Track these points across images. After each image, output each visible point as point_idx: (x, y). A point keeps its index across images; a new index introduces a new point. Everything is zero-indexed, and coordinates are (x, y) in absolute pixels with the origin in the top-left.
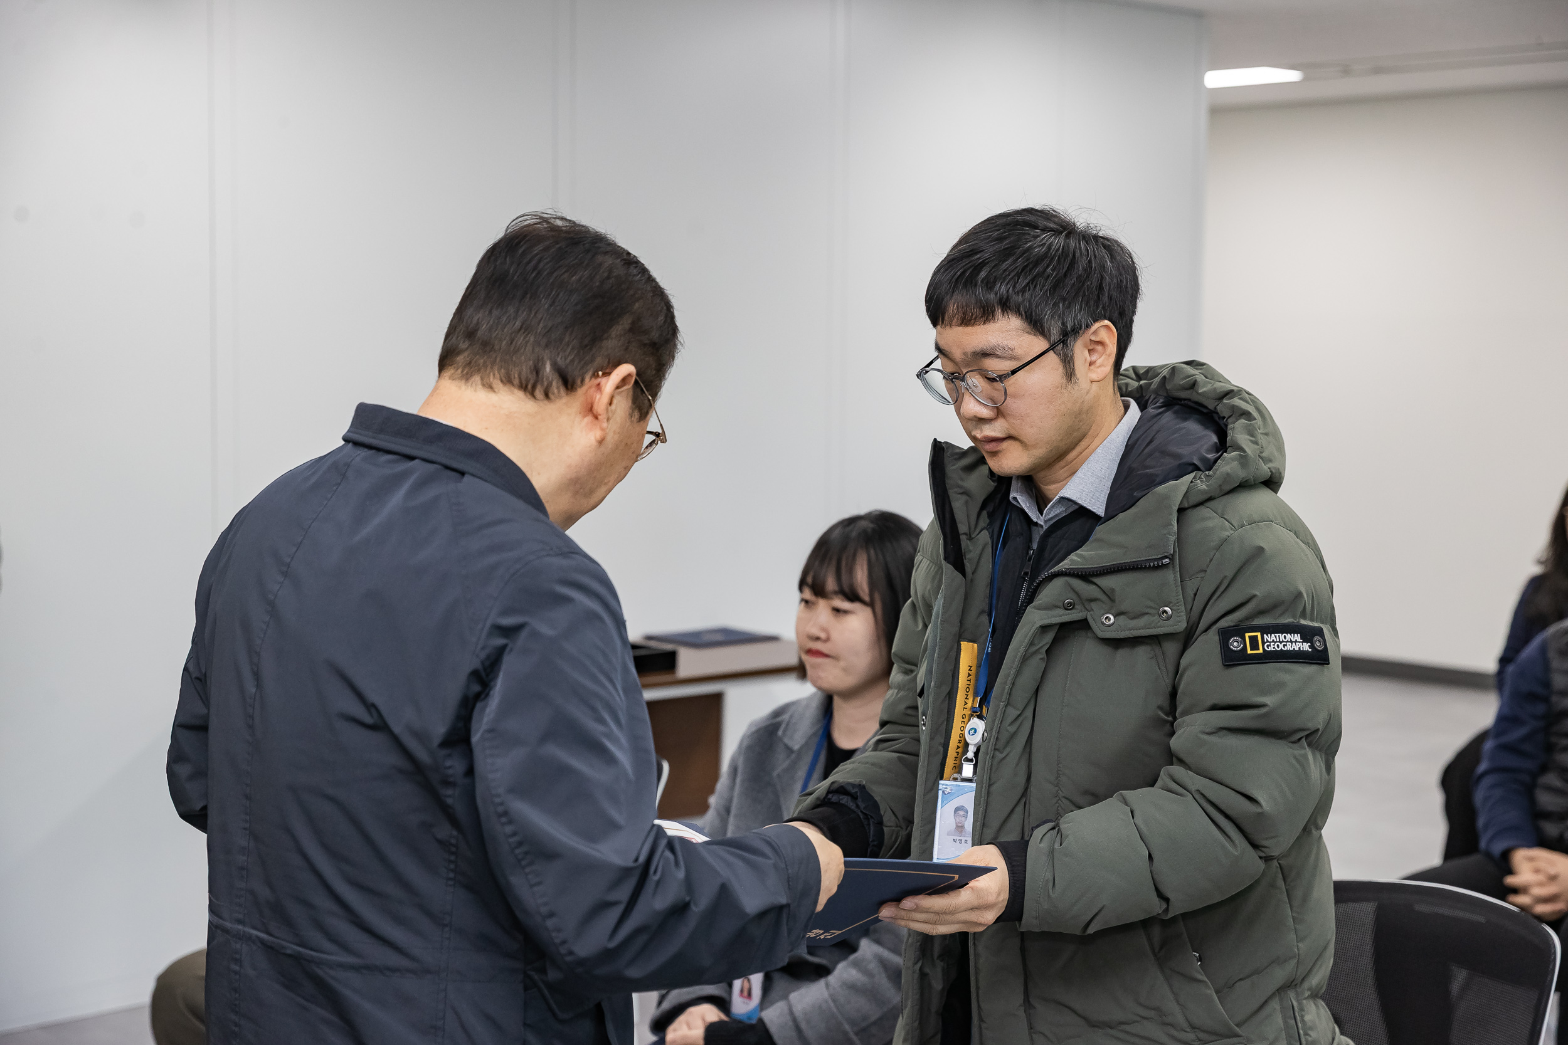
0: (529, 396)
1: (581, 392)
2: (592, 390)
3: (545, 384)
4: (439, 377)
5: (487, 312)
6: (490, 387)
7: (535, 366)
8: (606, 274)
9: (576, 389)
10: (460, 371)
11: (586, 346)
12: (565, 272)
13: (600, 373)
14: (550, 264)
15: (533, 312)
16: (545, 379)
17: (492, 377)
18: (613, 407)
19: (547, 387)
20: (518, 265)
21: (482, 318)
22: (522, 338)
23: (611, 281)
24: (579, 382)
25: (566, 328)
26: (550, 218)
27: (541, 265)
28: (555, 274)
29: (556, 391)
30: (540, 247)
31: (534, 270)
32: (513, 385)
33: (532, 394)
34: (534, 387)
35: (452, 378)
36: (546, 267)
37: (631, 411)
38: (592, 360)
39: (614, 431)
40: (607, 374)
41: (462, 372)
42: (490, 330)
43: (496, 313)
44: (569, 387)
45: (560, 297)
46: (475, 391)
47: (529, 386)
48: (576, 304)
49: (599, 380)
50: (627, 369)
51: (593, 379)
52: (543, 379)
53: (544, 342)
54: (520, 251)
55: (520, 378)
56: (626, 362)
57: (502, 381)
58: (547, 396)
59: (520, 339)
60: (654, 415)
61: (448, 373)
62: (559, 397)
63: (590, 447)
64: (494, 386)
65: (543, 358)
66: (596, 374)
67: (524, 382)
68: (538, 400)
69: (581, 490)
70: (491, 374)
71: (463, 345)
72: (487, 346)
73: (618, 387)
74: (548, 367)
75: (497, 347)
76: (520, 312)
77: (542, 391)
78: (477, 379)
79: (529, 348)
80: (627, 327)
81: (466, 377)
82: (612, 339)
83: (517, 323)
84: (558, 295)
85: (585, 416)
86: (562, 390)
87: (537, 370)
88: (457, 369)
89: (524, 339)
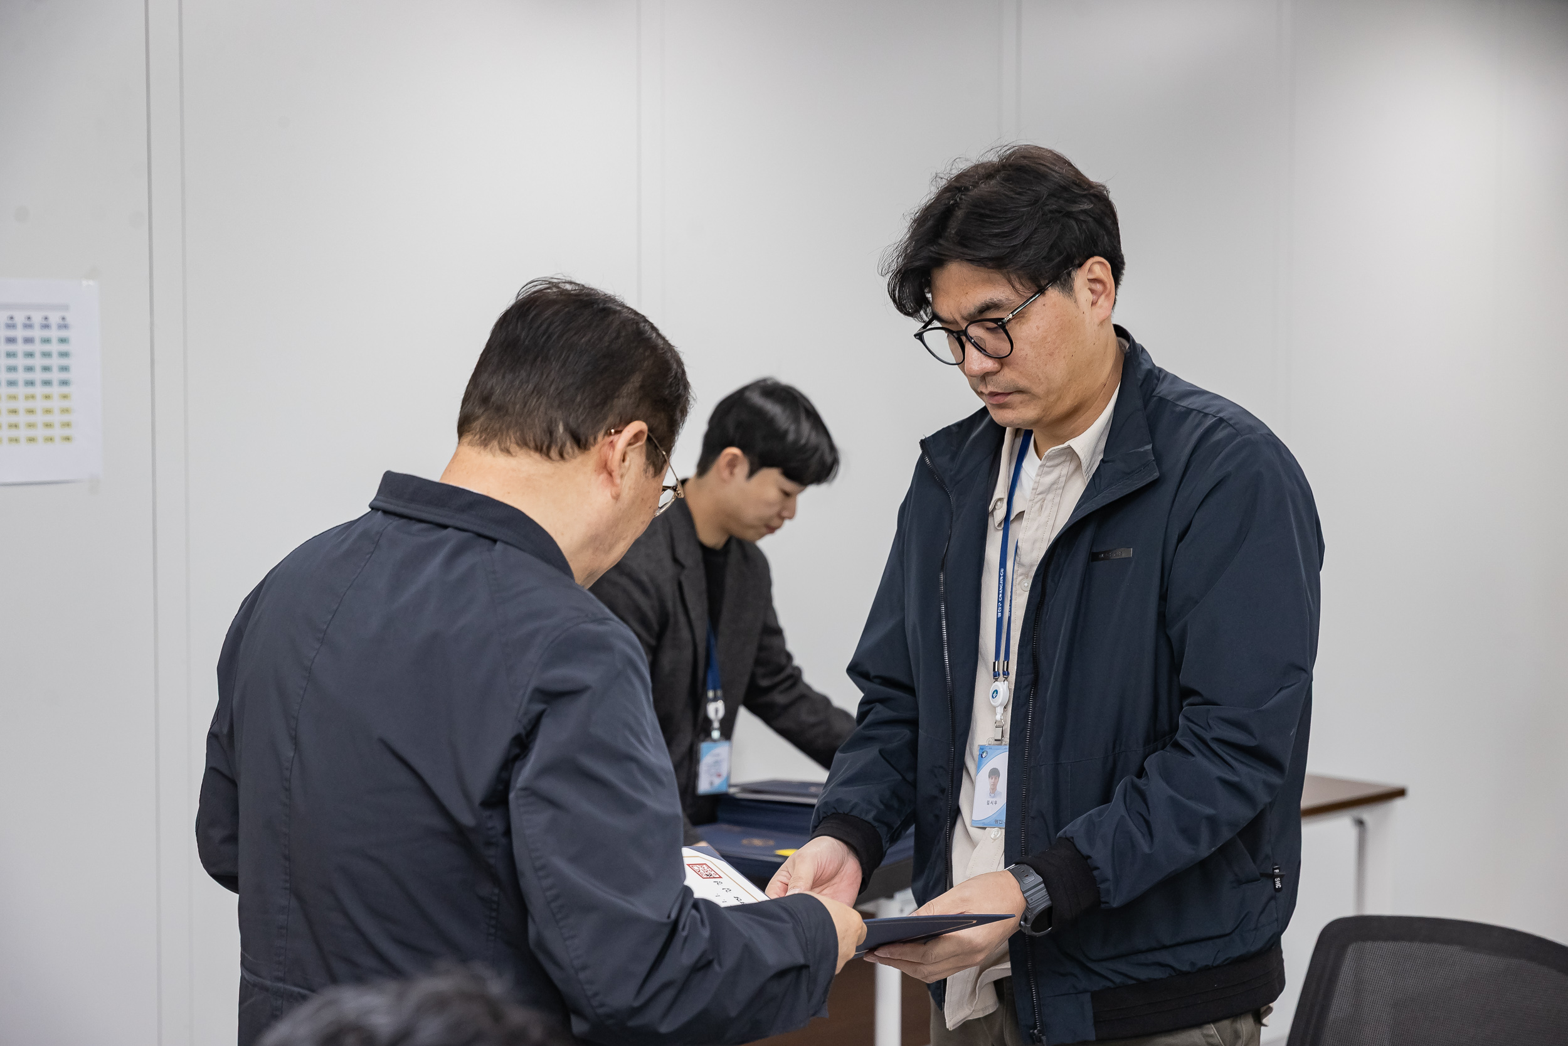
0: (545, 458)
1: (594, 450)
2: (606, 448)
3: (559, 445)
4: (459, 443)
5: (500, 378)
6: (507, 451)
7: (548, 428)
8: (614, 335)
9: (589, 449)
10: (478, 436)
11: (597, 405)
12: (575, 334)
13: (613, 431)
14: (559, 328)
15: (544, 377)
16: (558, 440)
17: (508, 441)
18: (627, 463)
19: (561, 447)
20: (529, 329)
21: (496, 384)
22: (535, 400)
23: (621, 340)
24: (591, 439)
25: (577, 388)
26: (559, 283)
27: (553, 327)
28: (564, 338)
29: (570, 450)
30: (549, 312)
31: (544, 334)
32: (529, 447)
33: (548, 455)
34: (549, 448)
35: (470, 443)
36: (556, 330)
37: (645, 467)
38: (605, 418)
39: (630, 487)
40: (618, 432)
41: (480, 437)
42: (504, 394)
43: (509, 377)
44: (581, 446)
45: (570, 360)
46: (494, 456)
47: (544, 447)
48: (587, 365)
49: (612, 438)
50: (638, 426)
51: (606, 437)
52: (556, 440)
53: (556, 403)
54: (531, 316)
55: (535, 440)
56: (637, 419)
57: (518, 444)
58: (561, 455)
59: (533, 402)
60: (670, 468)
61: (467, 438)
62: (575, 458)
63: (607, 503)
64: (511, 450)
65: (556, 420)
66: (608, 431)
67: (539, 444)
68: (554, 460)
69: (601, 547)
70: (508, 438)
71: (478, 411)
72: (501, 410)
73: (630, 444)
74: (561, 428)
75: (511, 410)
76: (532, 376)
77: (557, 451)
78: (495, 443)
79: (542, 409)
80: (637, 385)
81: (485, 443)
82: (623, 397)
83: (529, 387)
84: (568, 357)
85: (599, 474)
86: (576, 449)
87: (551, 432)
88: (475, 435)
89: (537, 401)
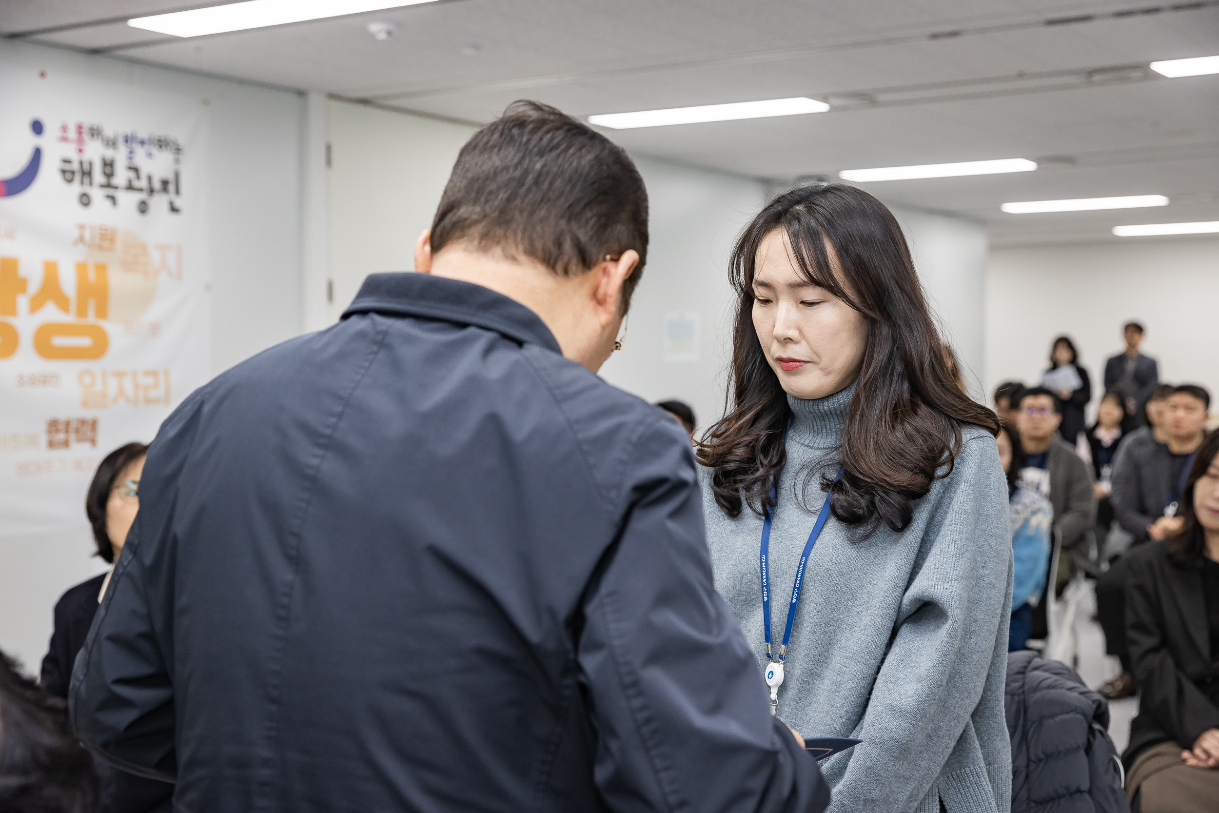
0: (550, 272)
1: (592, 274)
2: (600, 274)
3: (565, 260)
7: (557, 240)
9: (589, 271)
13: (609, 257)
17: (514, 247)
19: (567, 263)
24: (593, 262)
29: (573, 268)
32: (536, 258)
33: (553, 269)
34: (556, 261)
40: (615, 259)
44: (585, 265)
46: (500, 262)
47: (551, 261)
49: (606, 264)
50: (633, 255)
51: (604, 262)
52: (563, 254)
53: (566, 216)
55: (543, 249)
57: (524, 252)
58: (566, 272)
62: (576, 275)
63: (595, 331)
65: (565, 233)
66: (605, 257)
67: (547, 256)
68: (558, 276)
74: (569, 243)
75: (516, 218)
77: (562, 266)
79: (552, 220)
85: (592, 300)
86: (580, 266)
87: (559, 244)
